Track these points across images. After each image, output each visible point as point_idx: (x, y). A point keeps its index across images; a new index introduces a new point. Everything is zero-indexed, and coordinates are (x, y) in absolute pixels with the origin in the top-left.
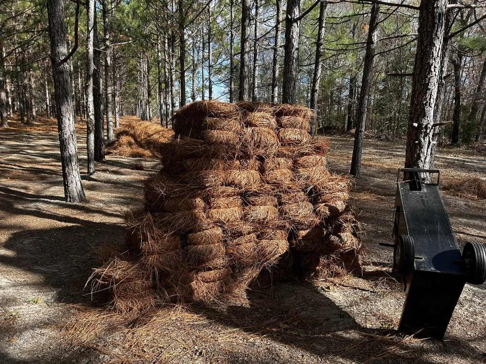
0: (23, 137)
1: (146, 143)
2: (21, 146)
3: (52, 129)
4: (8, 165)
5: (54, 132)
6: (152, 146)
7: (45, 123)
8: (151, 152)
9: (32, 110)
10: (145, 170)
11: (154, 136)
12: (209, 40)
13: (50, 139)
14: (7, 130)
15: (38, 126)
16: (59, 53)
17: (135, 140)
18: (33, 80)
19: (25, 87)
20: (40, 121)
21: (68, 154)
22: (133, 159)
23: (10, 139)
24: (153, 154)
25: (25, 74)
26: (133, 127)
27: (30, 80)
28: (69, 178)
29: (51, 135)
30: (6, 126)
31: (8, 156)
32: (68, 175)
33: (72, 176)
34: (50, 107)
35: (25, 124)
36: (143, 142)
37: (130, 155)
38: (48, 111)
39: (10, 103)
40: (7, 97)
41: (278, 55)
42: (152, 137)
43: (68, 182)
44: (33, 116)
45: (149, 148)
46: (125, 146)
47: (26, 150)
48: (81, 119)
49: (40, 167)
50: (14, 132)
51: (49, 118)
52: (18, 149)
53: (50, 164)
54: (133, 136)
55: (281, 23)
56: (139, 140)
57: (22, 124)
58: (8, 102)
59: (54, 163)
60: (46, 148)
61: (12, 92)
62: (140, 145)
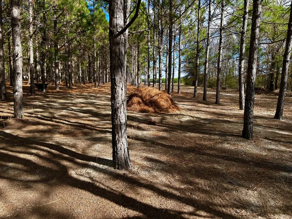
0: (68, 97)
1: (149, 102)
2: (67, 103)
3: (83, 91)
4: (61, 120)
5: (85, 93)
6: (154, 104)
7: (79, 87)
8: (154, 109)
9: (72, 80)
10: (156, 125)
11: (155, 97)
12: (180, 33)
13: (83, 98)
14: (58, 92)
15: (75, 89)
16: (117, 25)
17: (142, 100)
18: (73, 62)
19: (69, 66)
20: (76, 86)
21: (119, 122)
22: (142, 114)
23: (60, 98)
24: (155, 110)
25: (69, 59)
26: (141, 91)
27: (72, 62)
28: (119, 146)
29: (83, 95)
30: (58, 90)
31: (60, 112)
32: (117, 142)
33: (122, 144)
34: (81, 78)
35: (68, 87)
36: (147, 101)
37: (139, 111)
38: (80, 80)
39: (60, 76)
40: (59, 73)
41: (245, 37)
42: (154, 98)
43: (117, 149)
44: (72, 83)
45: (152, 106)
46: (136, 105)
47: (71, 107)
48: (98, 85)
49: (82, 122)
50: (62, 93)
51: (81, 84)
52: (66, 105)
53: (88, 119)
54: (141, 97)
55: (247, 14)
56: (144, 100)
57: (67, 88)
58: (59, 75)
59: (91, 118)
60: (83, 105)
61: (61, 69)
62: (146, 104)
